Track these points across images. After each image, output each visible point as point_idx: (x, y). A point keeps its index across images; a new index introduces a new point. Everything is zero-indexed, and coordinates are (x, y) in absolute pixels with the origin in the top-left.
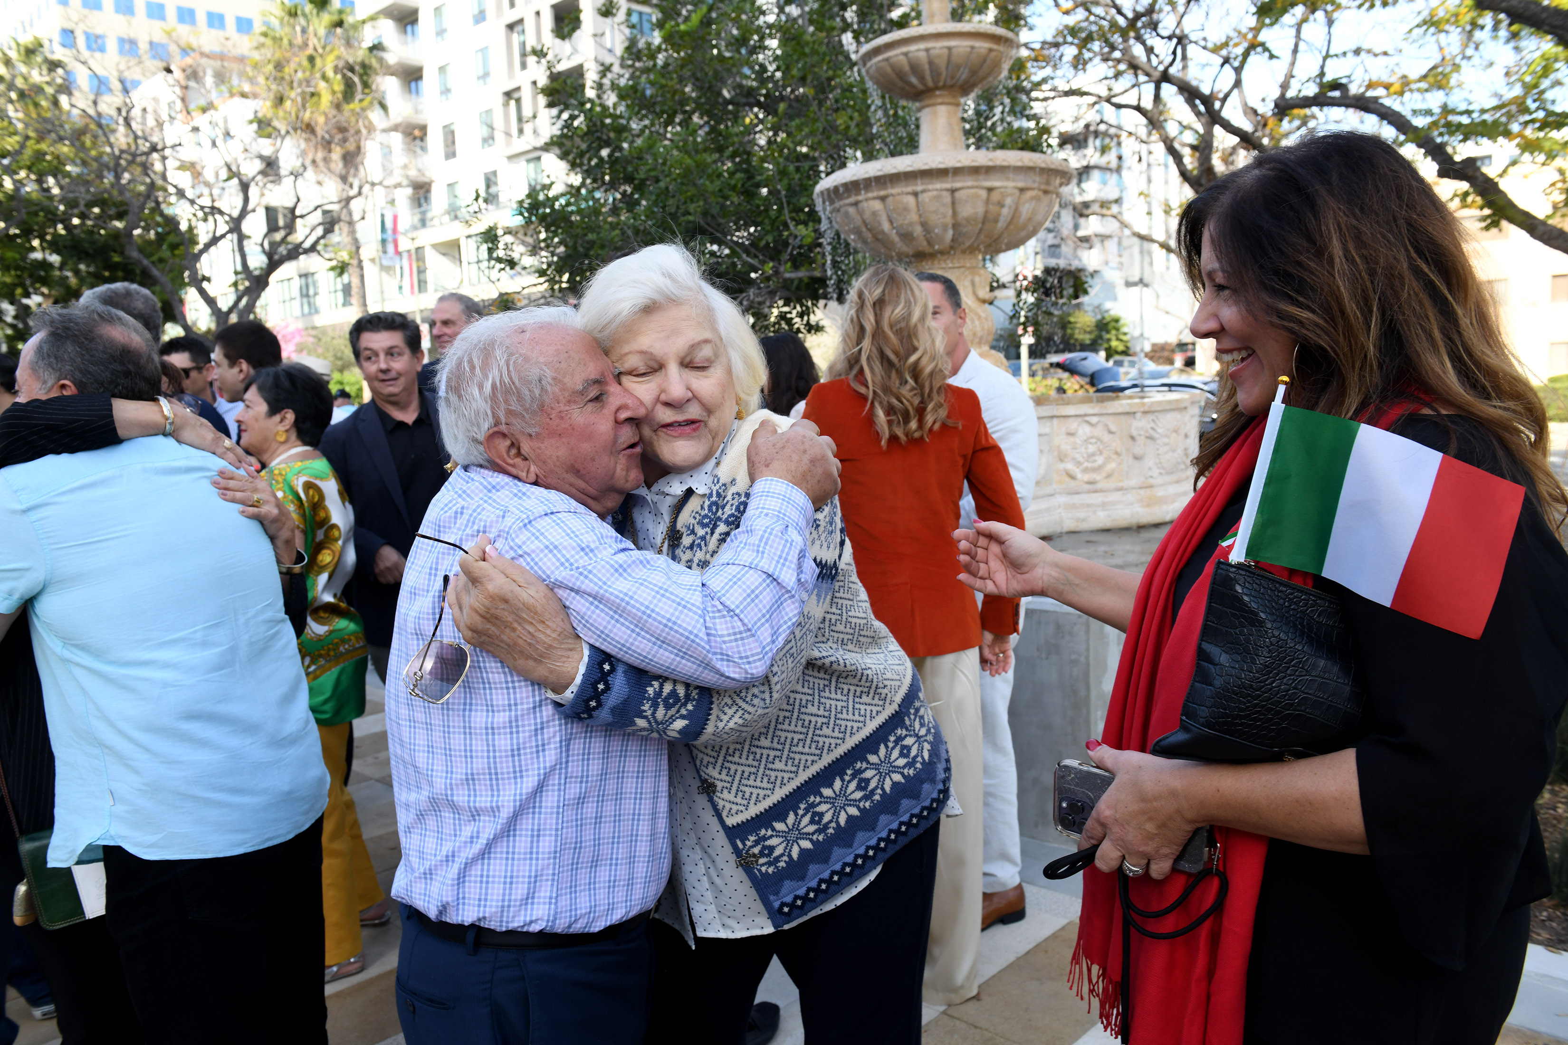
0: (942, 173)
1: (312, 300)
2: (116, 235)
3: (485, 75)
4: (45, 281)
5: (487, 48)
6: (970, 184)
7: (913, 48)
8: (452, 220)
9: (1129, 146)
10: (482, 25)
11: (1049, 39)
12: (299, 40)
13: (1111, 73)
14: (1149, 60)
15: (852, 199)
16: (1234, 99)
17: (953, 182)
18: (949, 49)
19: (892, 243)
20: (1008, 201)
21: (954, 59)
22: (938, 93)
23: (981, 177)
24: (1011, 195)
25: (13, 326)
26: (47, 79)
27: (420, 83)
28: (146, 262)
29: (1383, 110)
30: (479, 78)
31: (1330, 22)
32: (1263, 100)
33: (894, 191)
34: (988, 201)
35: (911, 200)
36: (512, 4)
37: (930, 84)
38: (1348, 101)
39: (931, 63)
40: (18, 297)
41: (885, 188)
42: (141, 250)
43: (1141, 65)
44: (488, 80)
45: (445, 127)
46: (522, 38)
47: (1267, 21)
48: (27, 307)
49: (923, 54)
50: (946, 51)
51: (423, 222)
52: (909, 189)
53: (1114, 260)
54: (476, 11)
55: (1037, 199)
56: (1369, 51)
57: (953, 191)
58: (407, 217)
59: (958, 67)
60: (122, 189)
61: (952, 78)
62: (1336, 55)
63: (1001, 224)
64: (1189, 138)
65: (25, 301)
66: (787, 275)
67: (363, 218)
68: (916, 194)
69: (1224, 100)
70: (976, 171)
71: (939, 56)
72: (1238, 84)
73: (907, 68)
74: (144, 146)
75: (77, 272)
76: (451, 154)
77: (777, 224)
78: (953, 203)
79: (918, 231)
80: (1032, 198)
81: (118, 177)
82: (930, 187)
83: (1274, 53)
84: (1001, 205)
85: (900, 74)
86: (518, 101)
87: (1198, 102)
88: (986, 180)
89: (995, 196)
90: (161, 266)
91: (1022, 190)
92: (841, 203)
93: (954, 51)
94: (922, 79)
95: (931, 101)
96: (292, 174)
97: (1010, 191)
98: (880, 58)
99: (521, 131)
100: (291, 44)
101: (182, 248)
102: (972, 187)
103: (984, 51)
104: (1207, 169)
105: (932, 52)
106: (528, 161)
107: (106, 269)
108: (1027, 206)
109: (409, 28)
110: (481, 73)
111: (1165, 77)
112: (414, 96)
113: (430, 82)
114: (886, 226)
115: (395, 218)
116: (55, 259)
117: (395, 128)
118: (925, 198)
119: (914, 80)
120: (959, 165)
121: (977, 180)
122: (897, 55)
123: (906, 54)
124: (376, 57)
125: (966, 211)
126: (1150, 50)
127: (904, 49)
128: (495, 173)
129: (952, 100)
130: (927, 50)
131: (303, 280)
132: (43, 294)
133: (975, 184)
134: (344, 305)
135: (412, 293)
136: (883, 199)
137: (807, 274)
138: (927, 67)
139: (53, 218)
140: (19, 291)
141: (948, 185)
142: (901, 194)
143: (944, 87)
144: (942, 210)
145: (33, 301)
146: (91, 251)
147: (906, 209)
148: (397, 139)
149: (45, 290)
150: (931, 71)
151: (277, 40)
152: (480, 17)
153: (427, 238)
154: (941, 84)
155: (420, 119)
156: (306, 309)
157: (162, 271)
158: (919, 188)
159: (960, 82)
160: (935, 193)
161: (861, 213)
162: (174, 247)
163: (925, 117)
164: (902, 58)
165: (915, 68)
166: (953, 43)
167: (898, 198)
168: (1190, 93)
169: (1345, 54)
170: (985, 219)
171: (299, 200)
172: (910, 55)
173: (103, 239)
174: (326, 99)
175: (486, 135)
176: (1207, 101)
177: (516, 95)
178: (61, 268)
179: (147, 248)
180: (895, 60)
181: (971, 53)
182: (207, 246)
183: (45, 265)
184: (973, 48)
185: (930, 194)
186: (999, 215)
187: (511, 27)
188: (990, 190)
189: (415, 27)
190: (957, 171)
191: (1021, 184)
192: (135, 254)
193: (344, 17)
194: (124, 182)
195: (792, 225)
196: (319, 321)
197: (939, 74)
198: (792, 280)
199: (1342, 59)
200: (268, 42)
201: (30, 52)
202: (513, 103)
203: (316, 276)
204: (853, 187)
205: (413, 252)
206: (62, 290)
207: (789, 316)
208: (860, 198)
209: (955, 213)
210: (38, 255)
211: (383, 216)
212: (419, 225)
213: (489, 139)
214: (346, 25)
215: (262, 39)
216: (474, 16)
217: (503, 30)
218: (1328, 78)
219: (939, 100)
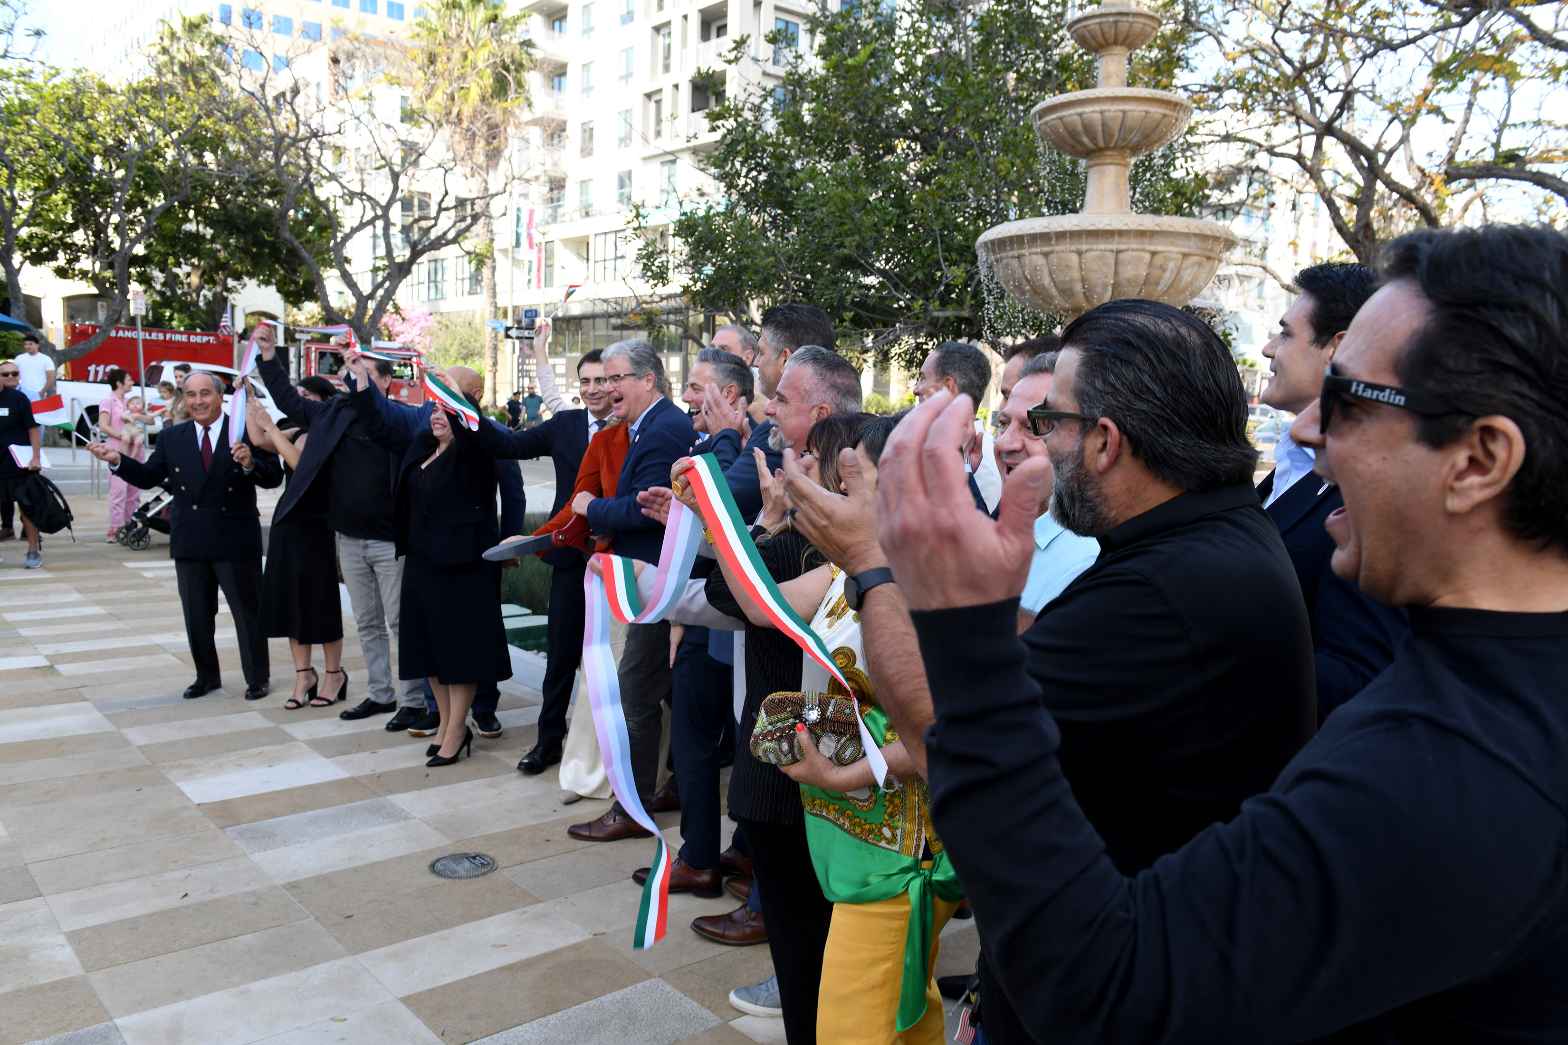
0: (1109, 234)
1: (439, 285)
2: (268, 213)
3: (628, 76)
4: (196, 253)
5: (632, 48)
6: (1134, 246)
7: (1088, 109)
8: (582, 217)
9: (1282, 195)
10: (630, 26)
11: (1210, 82)
12: (453, 34)
13: (1270, 121)
14: (1313, 110)
15: (1015, 253)
16: (1399, 154)
17: (1118, 243)
18: (1124, 112)
19: (1052, 298)
20: (1171, 265)
21: (1128, 122)
22: (1108, 153)
23: (1146, 240)
24: (1174, 259)
25: (162, 294)
26: (208, 54)
27: (563, 79)
28: (296, 243)
29: (1561, 187)
30: (621, 78)
31: (1510, 90)
32: (1430, 155)
33: (1057, 248)
34: (1150, 264)
35: (1074, 258)
36: (660, 7)
37: (1102, 144)
38: (1523, 175)
39: (1104, 124)
40: (170, 266)
41: (1050, 245)
42: (292, 229)
43: (1304, 116)
44: (630, 80)
45: (583, 124)
46: (667, 41)
47: (1443, 84)
48: (177, 276)
49: (1097, 116)
50: (1121, 114)
51: (555, 218)
52: (1074, 248)
53: (1253, 303)
54: (624, 12)
55: (1200, 265)
56: (1549, 123)
57: (1118, 252)
58: (542, 212)
59: (1131, 130)
60: (280, 171)
61: (1124, 140)
62: (1515, 125)
63: (1161, 287)
64: (1350, 190)
65: (176, 270)
66: (936, 314)
67: (504, 214)
68: (1079, 253)
69: (1390, 154)
70: (1141, 234)
71: (1113, 119)
72: (1404, 140)
73: (1080, 128)
74: (303, 131)
75: (226, 246)
76: (586, 151)
77: (929, 261)
78: (1116, 264)
79: (1078, 287)
80: (1194, 264)
81: (277, 157)
82: (1095, 247)
83: (1448, 116)
84: (1163, 269)
85: (1072, 133)
86: (658, 102)
87: (1362, 158)
88: (1150, 244)
89: (1158, 260)
90: (308, 246)
91: (1185, 255)
92: (1004, 254)
93: (1129, 115)
94: (1093, 139)
95: (1100, 161)
96: (440, 166)
97: (1173, 256)
98: (1054, 116)
99: (658, 133)
100: (445, 36)
101: (330, 230)
102: (1136, 250)
103: (1158, 116)
104: (1365, 225)
105: (1106, 114)
106: (663, 163)
107: (254, 245)
108: (1189, 271)
109: (557, 24)
110: (624, 73)
111: (1328, 129)
112: (556, 91)
113: (572, 80)
114: (1047, 281)
115: (532, 213)
116: (209, 232)
117: (535, 122)
118: (1088, 256)
119: (1085, 140)
120: (1125, 228)
121: (1142, 243)
122: (1071, 115)
123: (1080, 115)
124: (527, 52)
125: (1127, 272)
126: (1315, 101)
127: (1079, 110)
128: (630, 173)
129: (1123, 162)
130: (1102, 112)
131: (432, 264)
132: (193, 265)
133: (1140, 247)
134: (470, 293)
135: (539, 287)
136: (1046, 255)
137: (955, 313)
138: (1100, 128)
139: (208, 191)
140: (171, 260)
141: (1114, 247)
142: (1066, 252)
143: (1114, 148)
144: (1104, 269)
145: (182, 271)
146: (242, 227)
147: (1068, 267)
148: (535, 134)
149: (195, 261)
150: (1104, 132)
151: (432, 31)
152: (629, 17)
153: (558, 232)
154: (1112, 145)
155: (559, 115)
156: (433, 295)
157: (310, 252)
158: (1084, 247)
159: (1131, 144)
160: (1099, 253)
161: (1022, 266)
162: (321, 229)
163: (1093, 175)
164: (1076, 117)
165: (1088, 128)
166: (1128, 107)
167: (1062, 255)
168: (1355, 148)
169: (1524, 124)
170: (1147, 281)
171: (447, 193)
172: (1085, 116)
173: (254, 217)
174: (474, 95)
175: (623, 135)
176: (1371, 156)
177: (656, 98)
178: (213, 240)
179: (299, 228)
180: (1069, 119)
181: (1145, 117)
182: (354, 230)
183: (197, 237)
184: (1147, 112)
185: (1093, 253)
186: (1161, 278)
187: (657, 29)
188: (1154, 254)
189: (563, 24)
190: (1121, 233)
191: (1185, 250)
192: (287, 235)
193: (498, 12)
194: (282, 163)
195: (944, 265)
196: (443, 306)
197: (1112, 136)
198: (938, 318)
199: (1520, 129)
200: (424, 33)
201: (192, 28)
202: (652, 105)
203: (445, 263)
204: (1017, 240)
205: (543, 245)
206: (212, 263)
207: (925, 347)
208: (1023, 252)
209: (1116, 273)
210: (191, 227)
211: (518, 210)
212: (550, 220)
213: (625, 140)
214: (500, 20)
215: (418, 30)
216: (621, 16)
217: (649, 31)
218: (1504, 147)
219: (1109, 161)
